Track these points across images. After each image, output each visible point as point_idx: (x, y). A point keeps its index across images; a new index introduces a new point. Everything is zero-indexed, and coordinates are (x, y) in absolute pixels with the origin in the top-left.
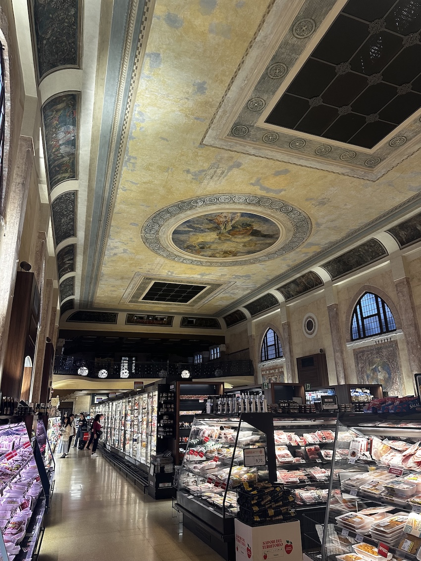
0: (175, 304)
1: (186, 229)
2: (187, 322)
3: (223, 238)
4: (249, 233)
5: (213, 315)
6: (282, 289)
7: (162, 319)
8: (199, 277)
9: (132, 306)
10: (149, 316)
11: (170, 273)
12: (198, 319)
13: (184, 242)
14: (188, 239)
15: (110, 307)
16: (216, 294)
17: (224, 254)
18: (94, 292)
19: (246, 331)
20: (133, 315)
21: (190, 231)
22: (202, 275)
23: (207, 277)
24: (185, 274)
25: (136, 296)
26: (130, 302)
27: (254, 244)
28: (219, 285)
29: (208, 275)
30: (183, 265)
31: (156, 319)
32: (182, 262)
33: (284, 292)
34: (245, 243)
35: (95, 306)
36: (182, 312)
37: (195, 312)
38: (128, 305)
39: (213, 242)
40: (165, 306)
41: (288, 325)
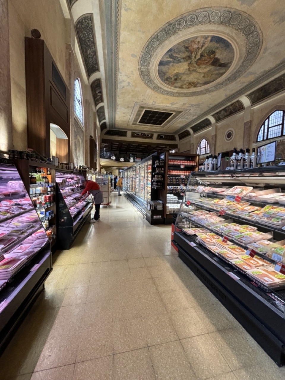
0: (155, 126)
1: (168, 59)
2: (160, 137)
3: (192, 69)
4: (211, 62)
5: (173, 133)
6: (216, 115)
7: (148, 135)
8: (170, 105)
9: (134, 127)
10: (142, 133)
11: (154, 103)
12: (165, 136)
13: (165, 73)
14: (168, 71)
15: (123, 128)
16: (177, 118)
17: (188, 85)
18: (115, 118)
19: (190, 141)
20: (134, 133)
21: (170, 62)
22: (172, 104)
23: (174, 106)
24: (163, 103)
25: (135, 120)
26: (133, 124)
27: (210, 75)
28: (180, 112)
29: (176, 104)
30: (162, 96)
31: (145, 135)
32: (162, 93)
33: (216, 117)
34: (205, 73)
35: (116, 127)
36: (158, 131)
37: (165, 131)
38: (132, 126)
39: (184, 74)
40: (150, 127)
41: (216, 136)
